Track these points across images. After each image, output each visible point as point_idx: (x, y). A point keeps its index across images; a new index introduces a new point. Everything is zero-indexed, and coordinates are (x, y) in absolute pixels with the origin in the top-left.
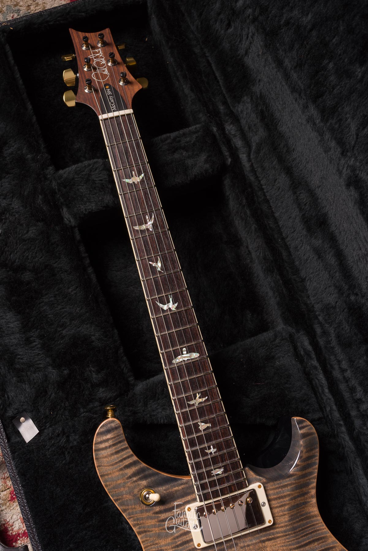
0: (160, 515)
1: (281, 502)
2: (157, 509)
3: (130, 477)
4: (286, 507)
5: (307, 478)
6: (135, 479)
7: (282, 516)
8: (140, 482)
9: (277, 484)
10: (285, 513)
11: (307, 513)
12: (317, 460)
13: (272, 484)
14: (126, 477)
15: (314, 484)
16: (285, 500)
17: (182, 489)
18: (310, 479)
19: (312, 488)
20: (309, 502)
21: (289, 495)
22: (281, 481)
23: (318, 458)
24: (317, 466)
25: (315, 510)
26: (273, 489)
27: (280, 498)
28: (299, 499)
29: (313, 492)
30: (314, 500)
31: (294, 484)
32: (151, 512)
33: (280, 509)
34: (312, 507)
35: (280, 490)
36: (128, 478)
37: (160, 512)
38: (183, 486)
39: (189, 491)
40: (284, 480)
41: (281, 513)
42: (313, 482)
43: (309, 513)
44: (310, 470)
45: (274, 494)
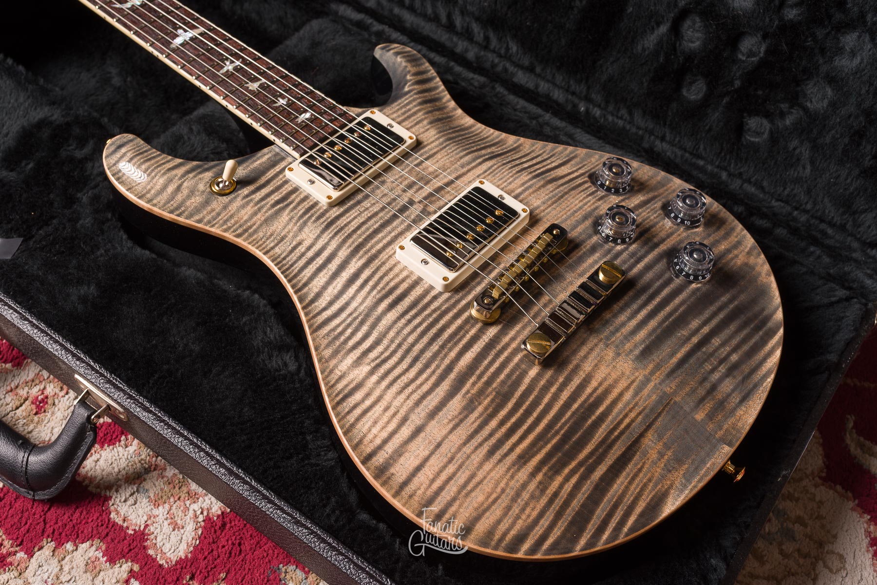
0: (254, 196)
1: (414, 120)
2: (246, 191)
3: (183, 176)
4: (425, 122)
5: (434, 93)
6: (191, 175)
7: (424, 132)
8: (201, 176)
9: (395, 106)
10: (426, 128)
11: (460, 126)
12: (432, 72)
13: (389, 108)
14: (177, 178)
15: (448, 96)
16: (418, 116)
17: (268, 159)
18: (438, 94)
19: (448, 101)
20: (454, 116)
21: (419, 110)
22: (400, 101)
23: (433, 71)
24: (438, 79)
25: (468, 121)
26: (394, 112)
27: (409, 117)
28: (437, 113)
29: (452, 104)
30: (459, 111)
31: (418, 98)
32: (239, 199)
33: (417, 126)
34: (462, 119)
35: (404, 110)
36: (180, 179)
37: (253, 192)
38: (267, 157)
39: (278, 158)
40: (403, 99)
41: (423, 130)
42: (445, 96)
43: (463, 125)
44: (432, 85)
45: (399, 116)
